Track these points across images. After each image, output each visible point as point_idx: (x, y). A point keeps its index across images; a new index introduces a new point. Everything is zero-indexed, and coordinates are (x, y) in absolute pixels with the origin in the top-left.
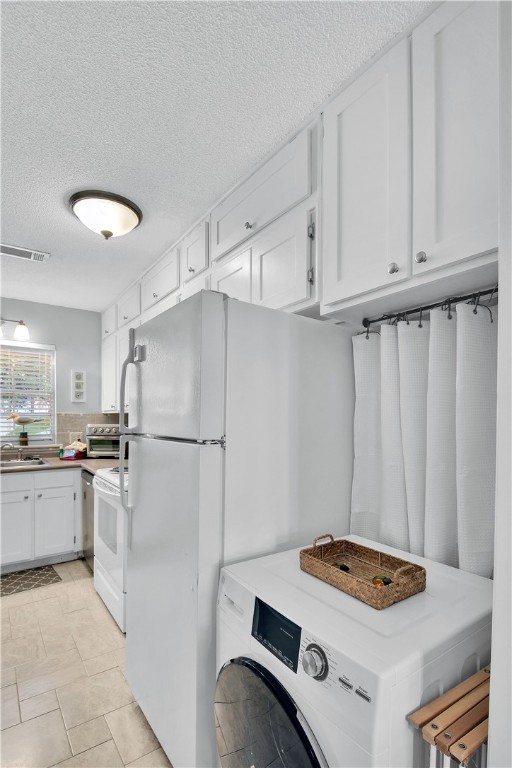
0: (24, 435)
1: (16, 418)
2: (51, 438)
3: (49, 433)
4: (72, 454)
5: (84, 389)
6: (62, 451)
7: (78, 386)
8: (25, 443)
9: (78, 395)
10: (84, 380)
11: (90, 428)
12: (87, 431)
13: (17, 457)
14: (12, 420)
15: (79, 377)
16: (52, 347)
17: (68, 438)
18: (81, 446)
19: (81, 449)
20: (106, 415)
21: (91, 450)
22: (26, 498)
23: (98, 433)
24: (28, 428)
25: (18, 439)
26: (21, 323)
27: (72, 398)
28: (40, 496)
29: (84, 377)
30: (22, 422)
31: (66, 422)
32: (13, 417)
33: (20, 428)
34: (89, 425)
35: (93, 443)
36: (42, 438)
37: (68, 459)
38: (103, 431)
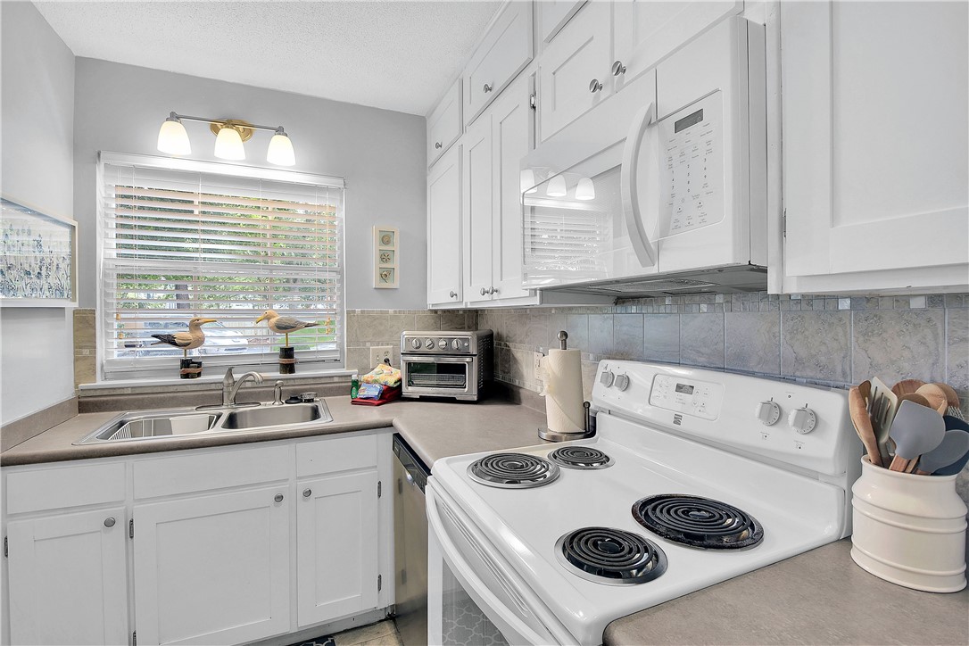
0: (288, 352)
1: (273, 320)
2: (337, 356)
3: (333, 347)
4: (374, 392)
5: (396, 264)
6: (356, 384)
7: (385, 257)
8: (289, 368)
9: (385, 275)
10: (396, 245)
11: (408, 340)
12: (403, 343)
13: (271, 396)
14: (264, 323)
15: (386, 239)
16: (338, 183)
17: (367, 357)
18: (391, 375)
19: (391, 382)
20: (436, 311)
21: (410, 383)
22: (279, 498)
23: (423, 349)
24: (294, 339)
25: (277, 359)
26: (280, 131)
27: (374, 281)
28: (308, 493)
29: (396, 239)
30: (283, 328)
31: (362, 326)
32: (268, 318)
33: (281, 340)
34: (404, 333)
35: (413, 369)
36: (321, 357)
37: (367, 401)
38: (433, 345)
